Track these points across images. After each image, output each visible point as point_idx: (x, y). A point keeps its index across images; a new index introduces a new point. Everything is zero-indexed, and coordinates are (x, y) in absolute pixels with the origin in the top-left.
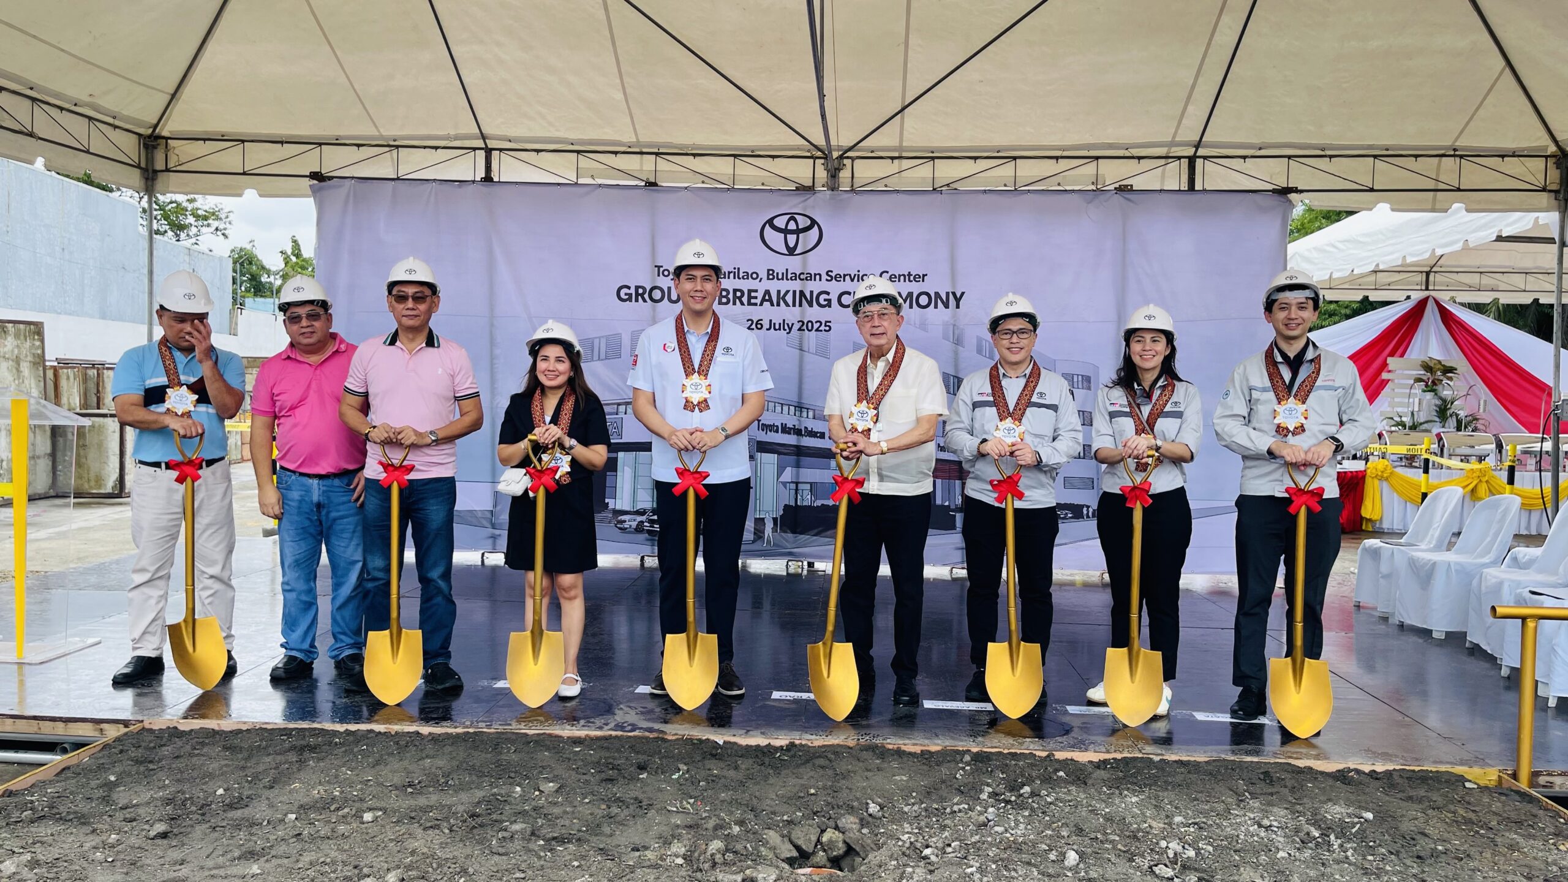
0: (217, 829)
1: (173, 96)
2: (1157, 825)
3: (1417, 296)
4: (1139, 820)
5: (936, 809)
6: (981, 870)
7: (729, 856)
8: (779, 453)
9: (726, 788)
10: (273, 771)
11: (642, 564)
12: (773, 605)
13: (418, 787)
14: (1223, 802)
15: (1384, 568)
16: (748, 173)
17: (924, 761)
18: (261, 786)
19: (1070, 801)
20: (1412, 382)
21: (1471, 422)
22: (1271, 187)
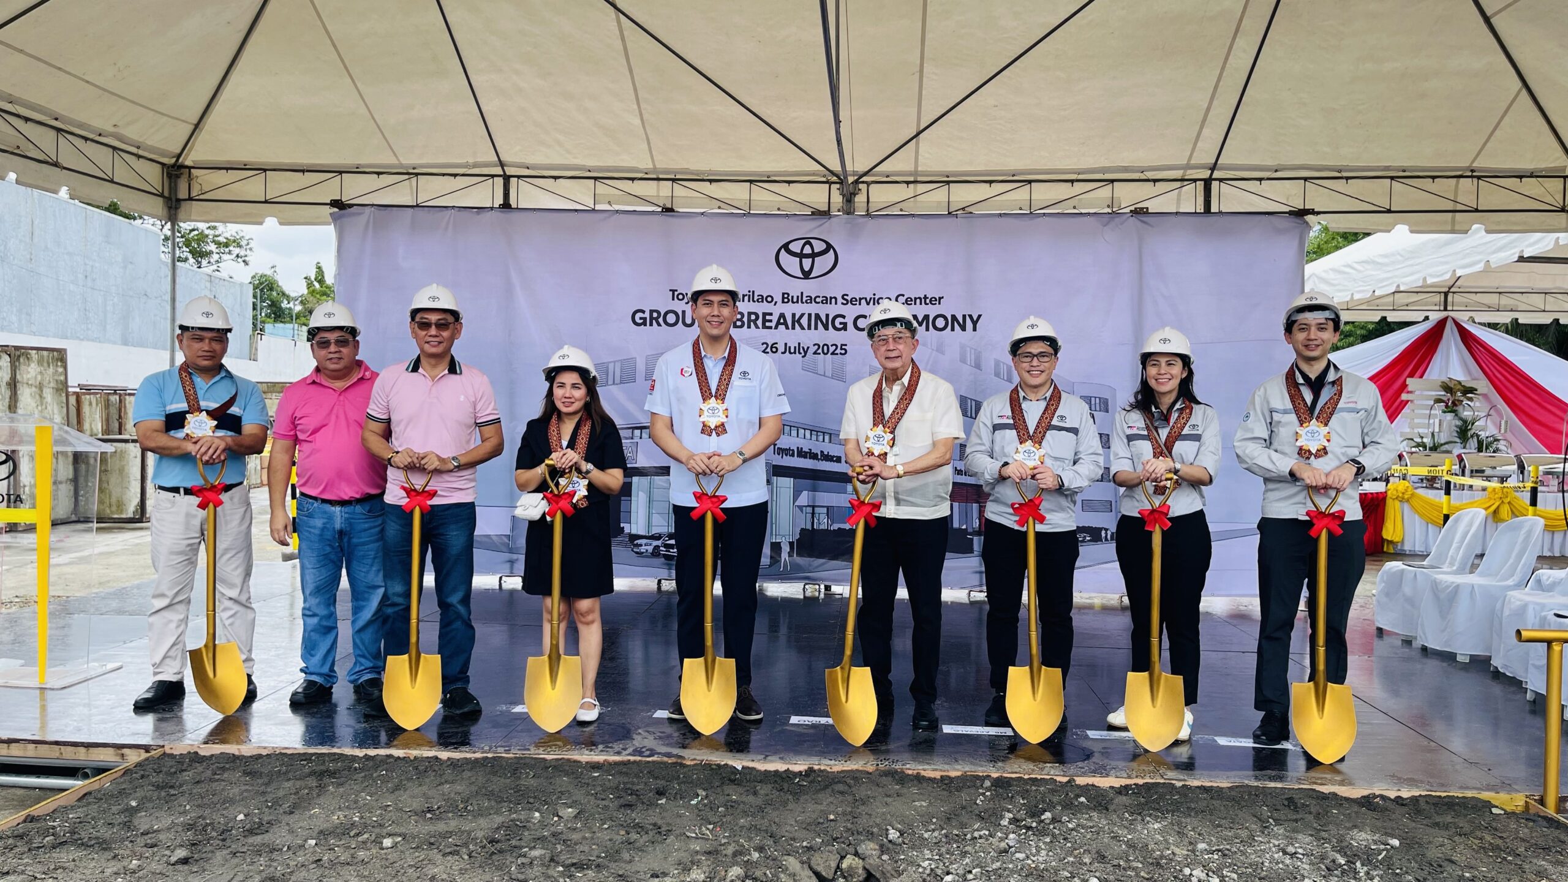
0: (238, 855)
1: (197, 126)
2: (1181, 852)
3: (1435, 317)
4: (1162, 846)
5: (957, 835)
8: (795, 478)
9: (745, 814)
10: (293, 796)
11: (659, 587)
12: (790, 628)
13: (437, 812)
14: (1247, 828)
15: (1407, 592)
16: (764, 198)
17: (944, 787)
18: (281, 811)
19: (1091, 827)
20: (1432, 403)
21: (1492, 442)
22: (1287, 209)
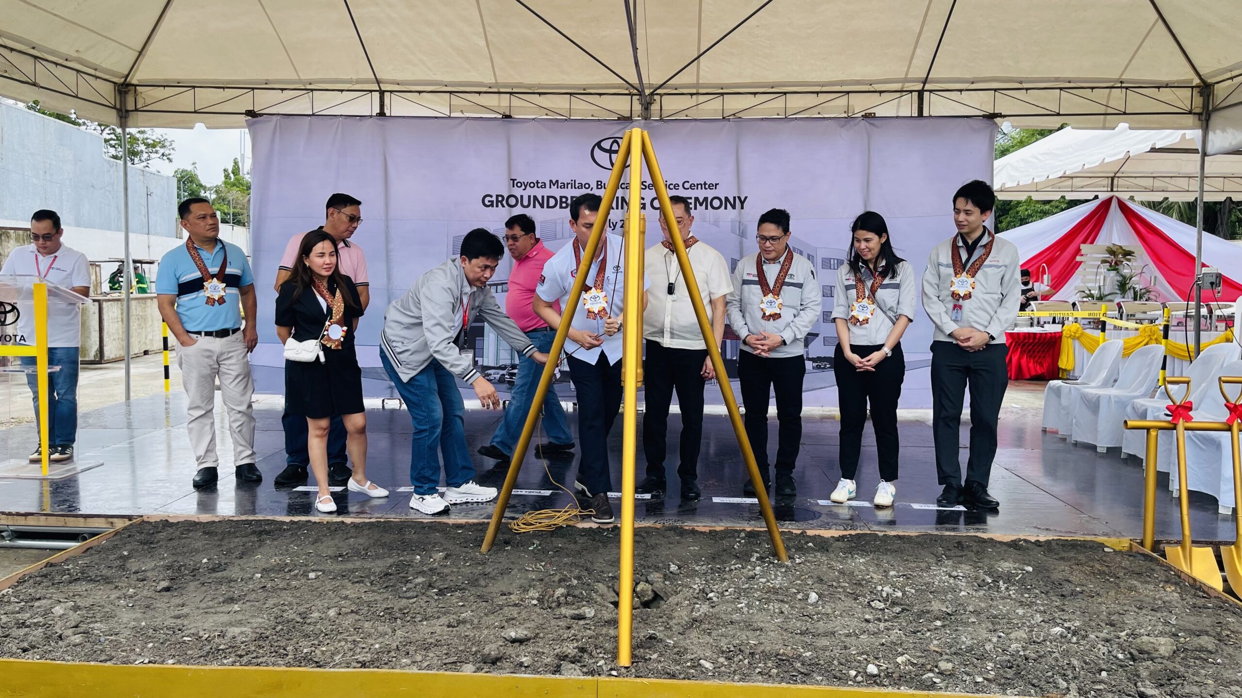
0: (205, 584)
1: (140, 53)
2: (877, 577)
3: (1103, 196)
4: (864, 573)
5: (719, 568)
6: (748, 606)
7: (570, 599)
9: (568, 555)
10: (241, 547)
13: (346, 557)
14: (926, 562)
15: (1064, 402)
16: (581, 108)
17: (711, 537)
18: (234, 557)
19: (815, 562)
20: (1099, 263)
21: (1144, 293)
22: (982, 113)
